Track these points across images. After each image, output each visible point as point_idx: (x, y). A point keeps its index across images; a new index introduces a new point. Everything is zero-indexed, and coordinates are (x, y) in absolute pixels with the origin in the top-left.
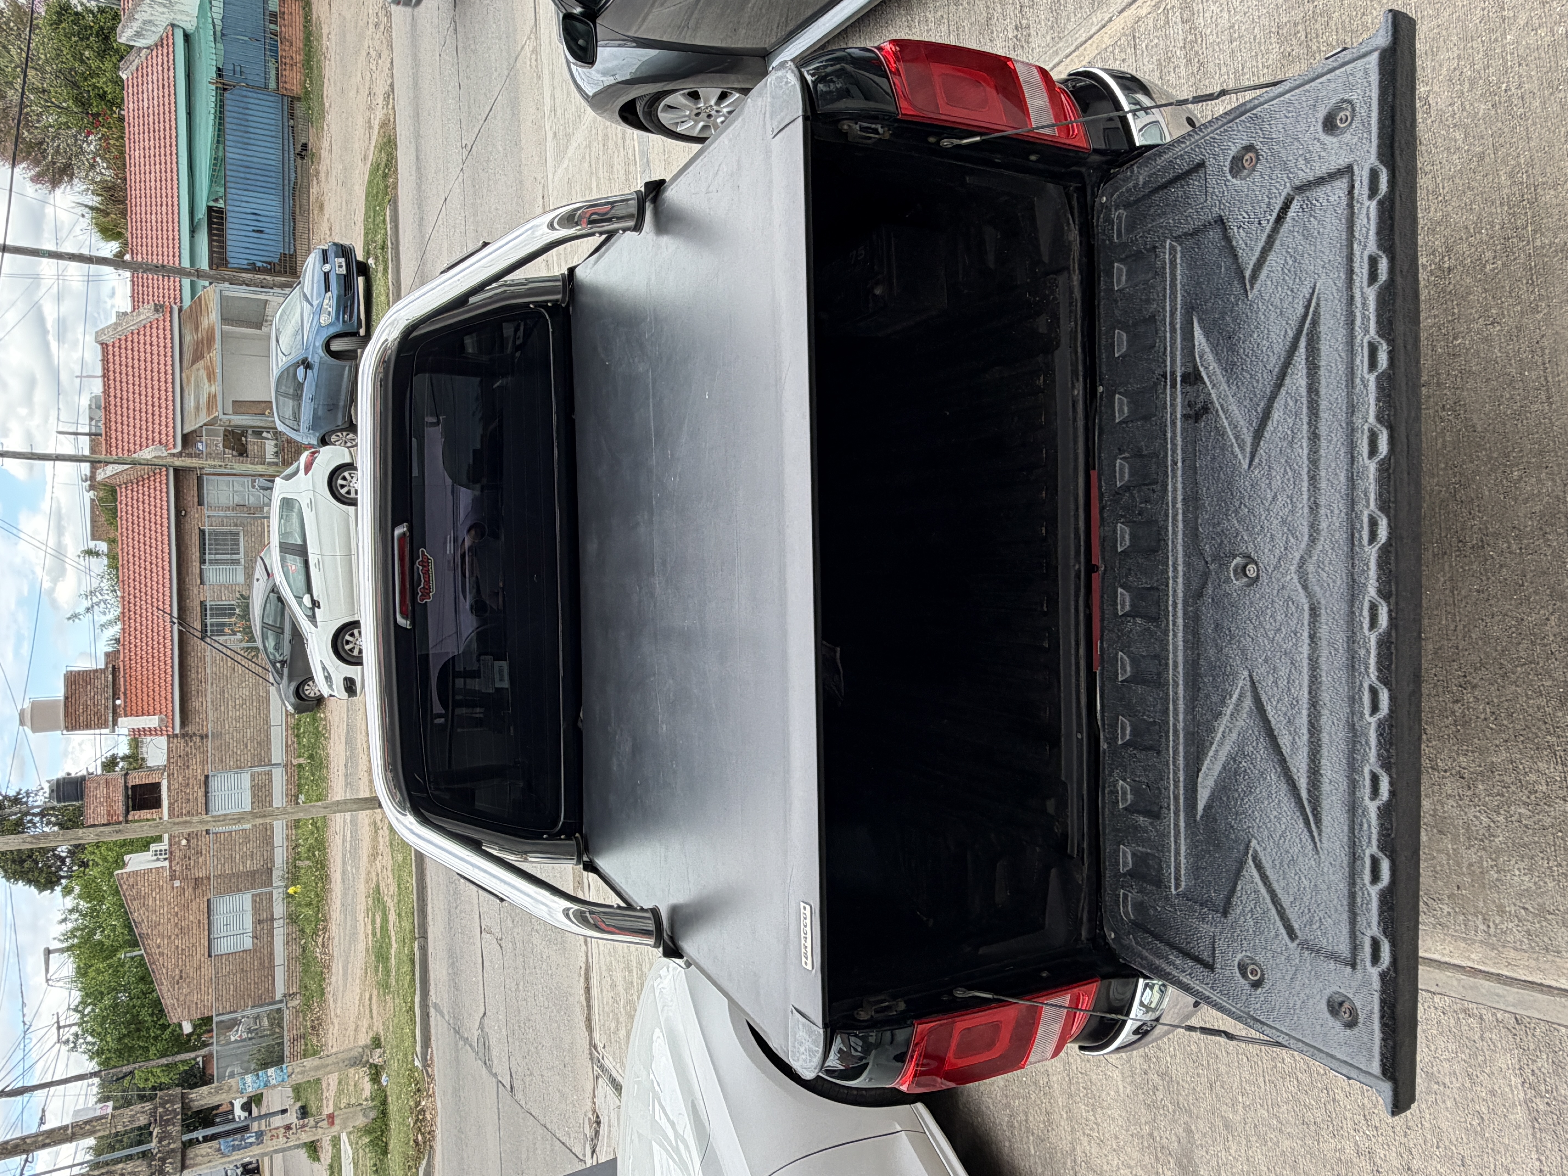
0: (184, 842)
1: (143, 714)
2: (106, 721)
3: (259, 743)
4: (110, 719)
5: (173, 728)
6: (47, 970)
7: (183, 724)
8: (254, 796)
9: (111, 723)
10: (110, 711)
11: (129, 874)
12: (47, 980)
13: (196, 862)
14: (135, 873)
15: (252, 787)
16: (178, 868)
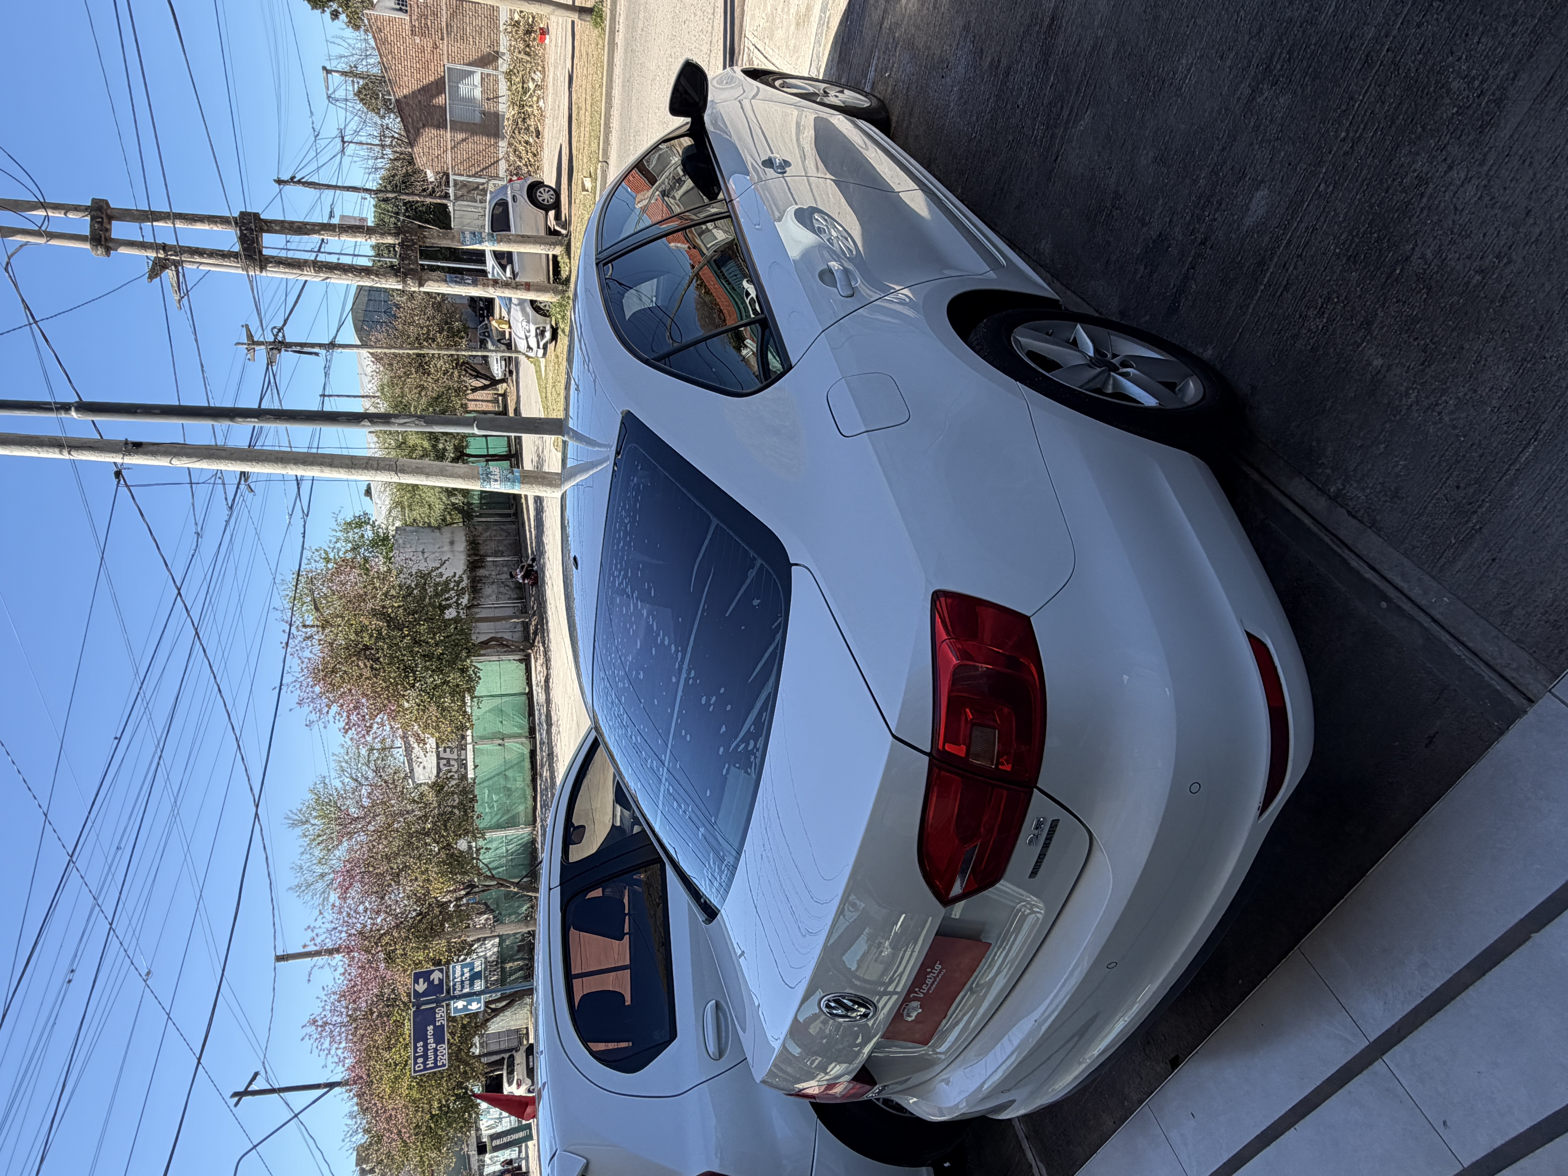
6: (328, 89)
11: (376, 17)
12: (329, 97)
13: (433, 23)
14: (382, 17)
16: (417, 24)
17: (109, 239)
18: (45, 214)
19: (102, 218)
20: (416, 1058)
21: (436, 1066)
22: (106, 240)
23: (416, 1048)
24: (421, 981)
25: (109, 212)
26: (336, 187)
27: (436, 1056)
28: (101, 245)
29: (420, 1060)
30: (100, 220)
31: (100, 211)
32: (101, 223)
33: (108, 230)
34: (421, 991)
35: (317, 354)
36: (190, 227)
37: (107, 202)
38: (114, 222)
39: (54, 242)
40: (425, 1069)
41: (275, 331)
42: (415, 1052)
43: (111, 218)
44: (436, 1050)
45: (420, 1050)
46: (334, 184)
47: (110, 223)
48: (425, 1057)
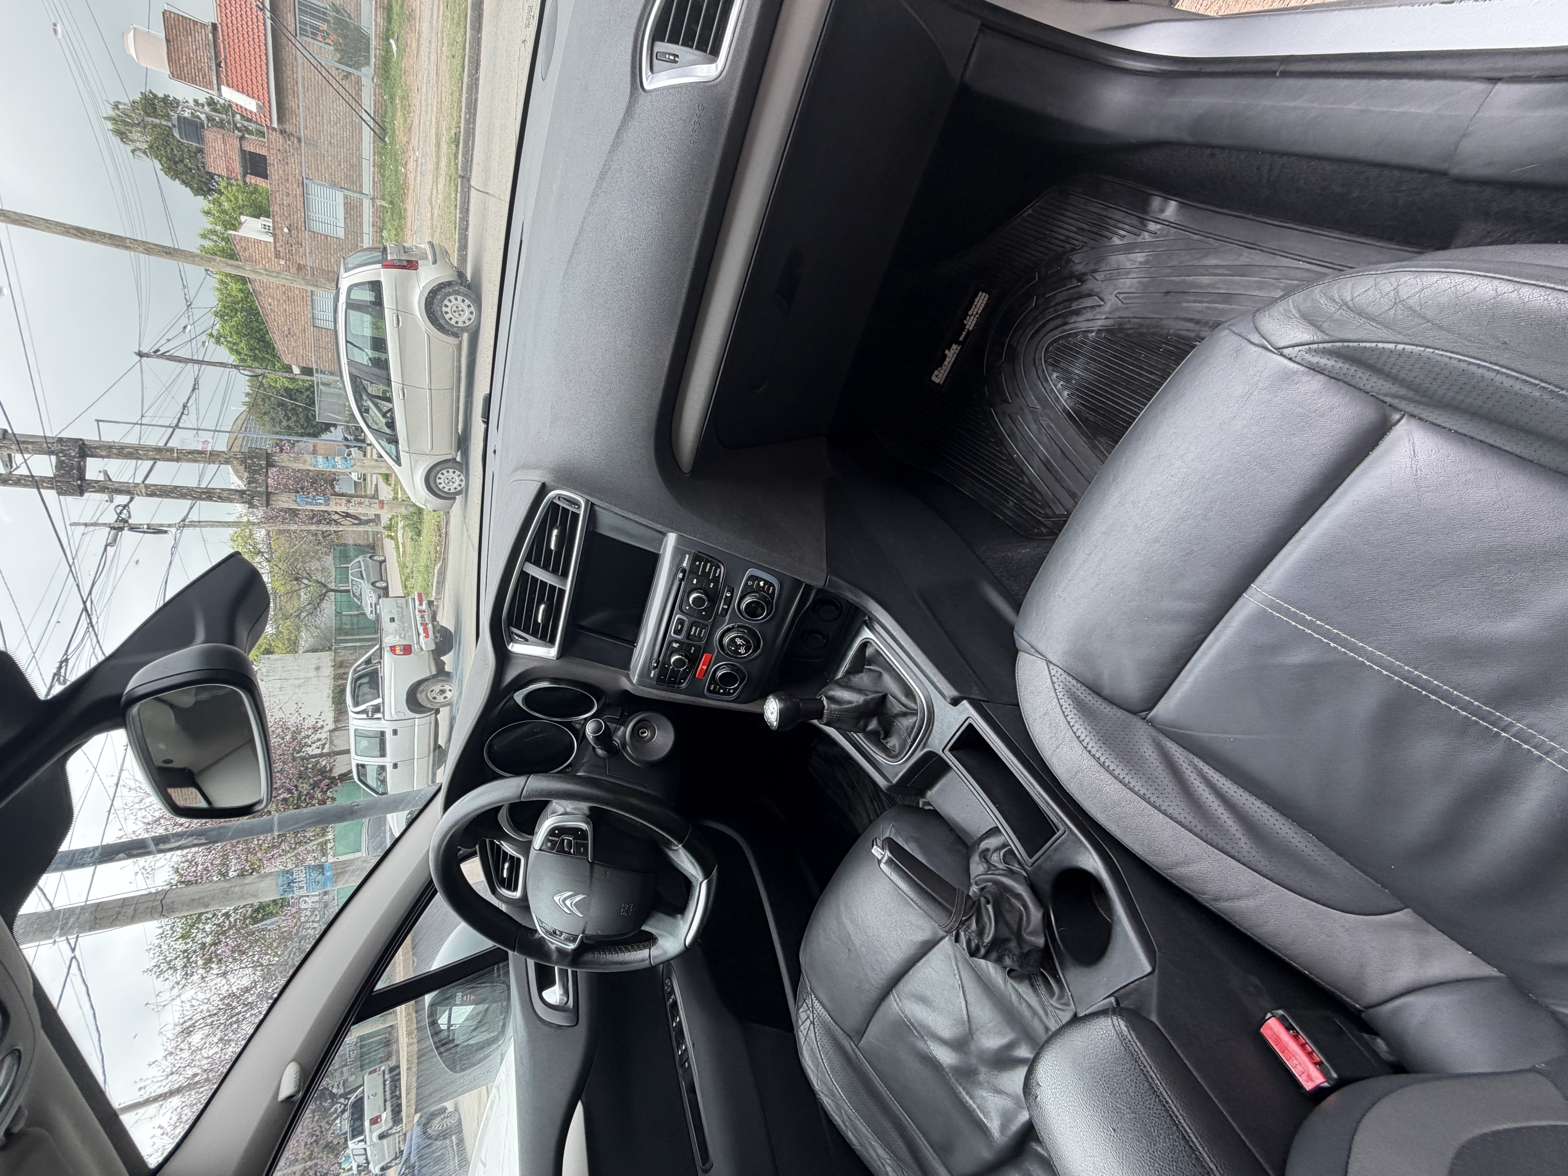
0: (286, 230)
1: (243, 92)
2: (211, 82)
3: (352, 166)
4: (215, 82)
5: (271, 120)
7: (280, 119)
8: (346, 212)
9: (215, 86)
10: (214, 73)
11: (241, 238)
13: (297, 251)
14: (247, 239)
15: (345, 204)
16: (281, 249)
26: (201, 362)
35: (166, 532)
41: (121, 508)
46: (201, 359)
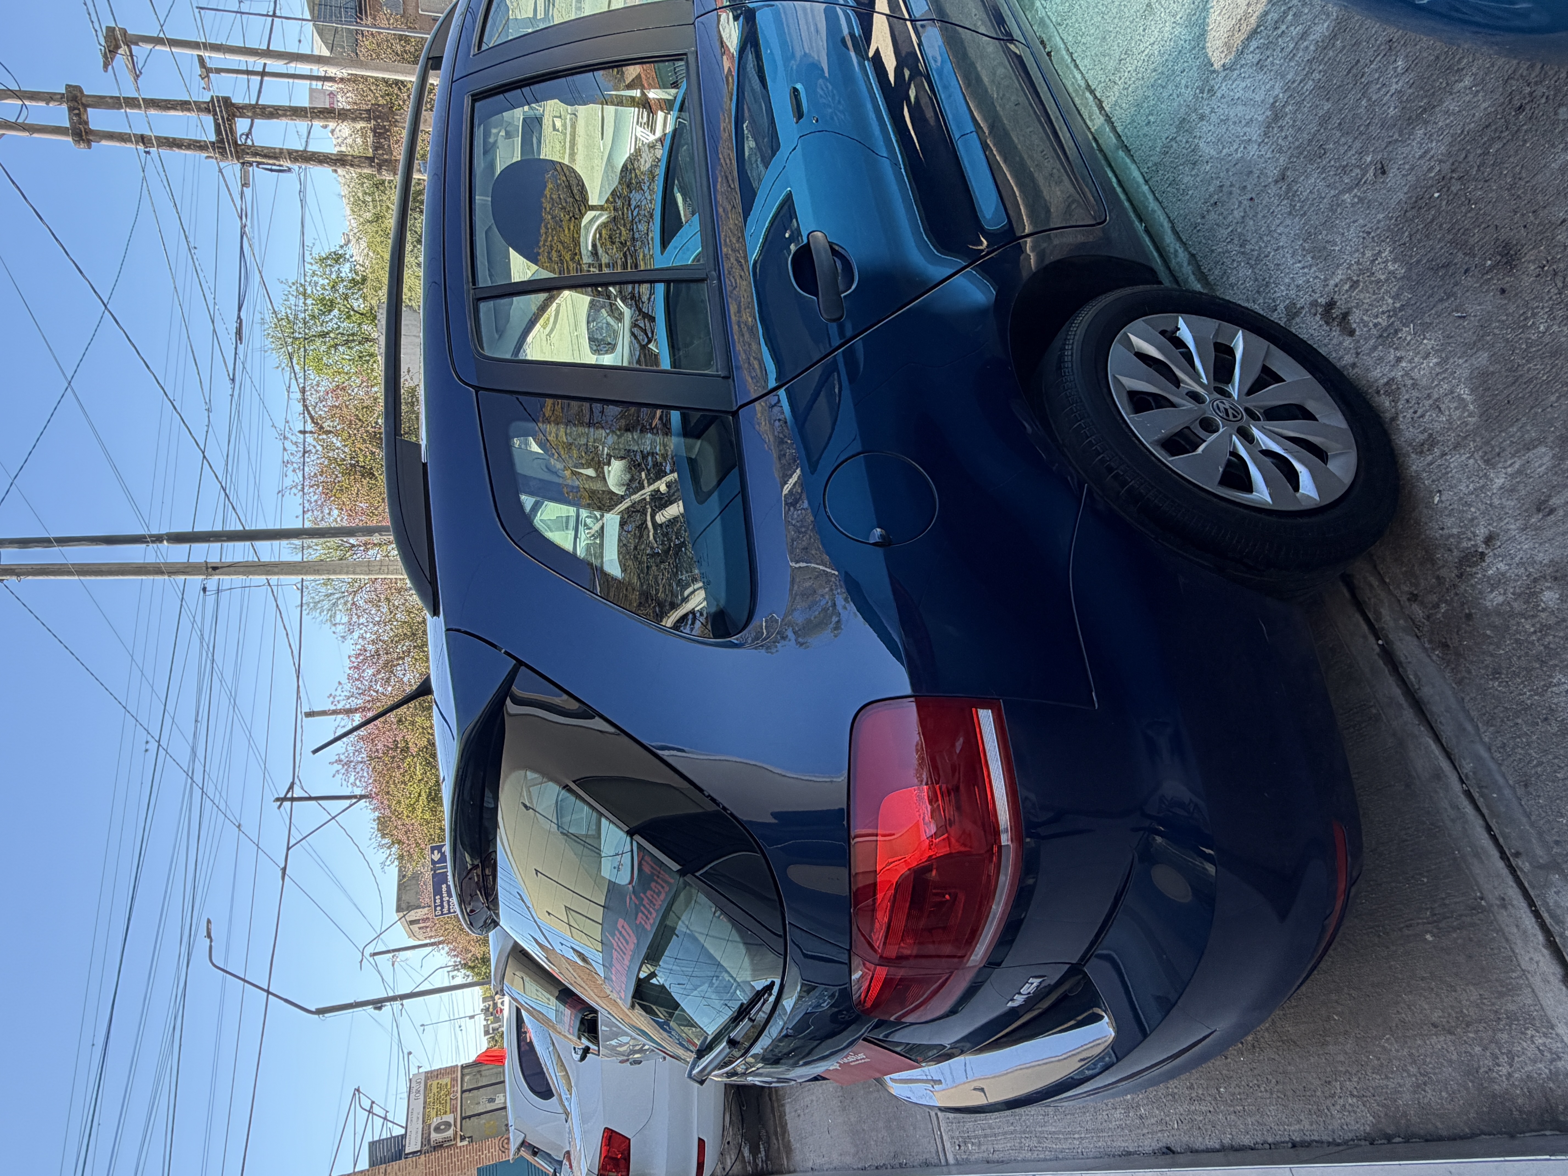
17: (89, 132)
18: (21, 103)
19: (79, 109)
20: (436, 907)
21: (449, 912)
22: (86, 133)
23: (435, 900)
24: (436, 852)
25: (84, 100)
27: (449, 905)
28: (83, 140)
29: (439, 908)
30: (77, 112)
31: (77, 101)
32: (79, 115)
33: (86, 123)
34: (436, 860)
36: (164, 113)
37: (79, 89)
38: (89, 110)
39: (36, 135)
40: (442, 914)
42: (435, 902)
43: (85, 106)
44: (449, 902)
45: (438, 901)
47: (86, 111)
48: (442, 906)
